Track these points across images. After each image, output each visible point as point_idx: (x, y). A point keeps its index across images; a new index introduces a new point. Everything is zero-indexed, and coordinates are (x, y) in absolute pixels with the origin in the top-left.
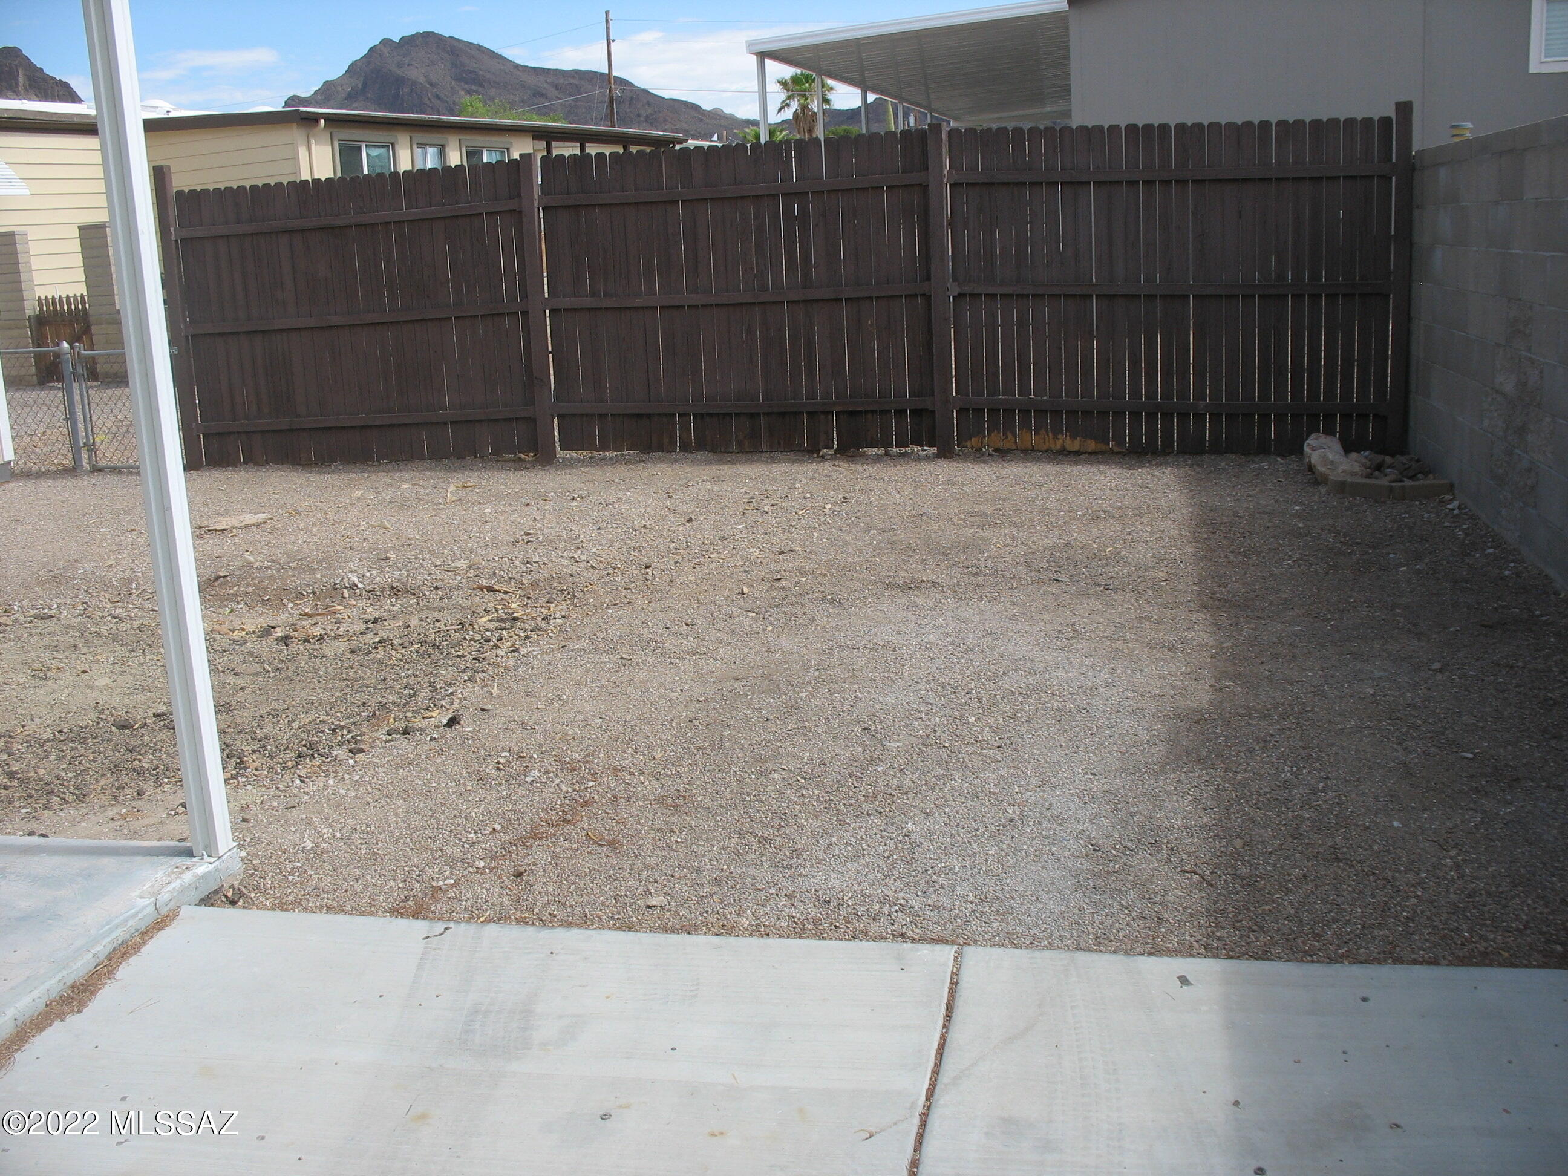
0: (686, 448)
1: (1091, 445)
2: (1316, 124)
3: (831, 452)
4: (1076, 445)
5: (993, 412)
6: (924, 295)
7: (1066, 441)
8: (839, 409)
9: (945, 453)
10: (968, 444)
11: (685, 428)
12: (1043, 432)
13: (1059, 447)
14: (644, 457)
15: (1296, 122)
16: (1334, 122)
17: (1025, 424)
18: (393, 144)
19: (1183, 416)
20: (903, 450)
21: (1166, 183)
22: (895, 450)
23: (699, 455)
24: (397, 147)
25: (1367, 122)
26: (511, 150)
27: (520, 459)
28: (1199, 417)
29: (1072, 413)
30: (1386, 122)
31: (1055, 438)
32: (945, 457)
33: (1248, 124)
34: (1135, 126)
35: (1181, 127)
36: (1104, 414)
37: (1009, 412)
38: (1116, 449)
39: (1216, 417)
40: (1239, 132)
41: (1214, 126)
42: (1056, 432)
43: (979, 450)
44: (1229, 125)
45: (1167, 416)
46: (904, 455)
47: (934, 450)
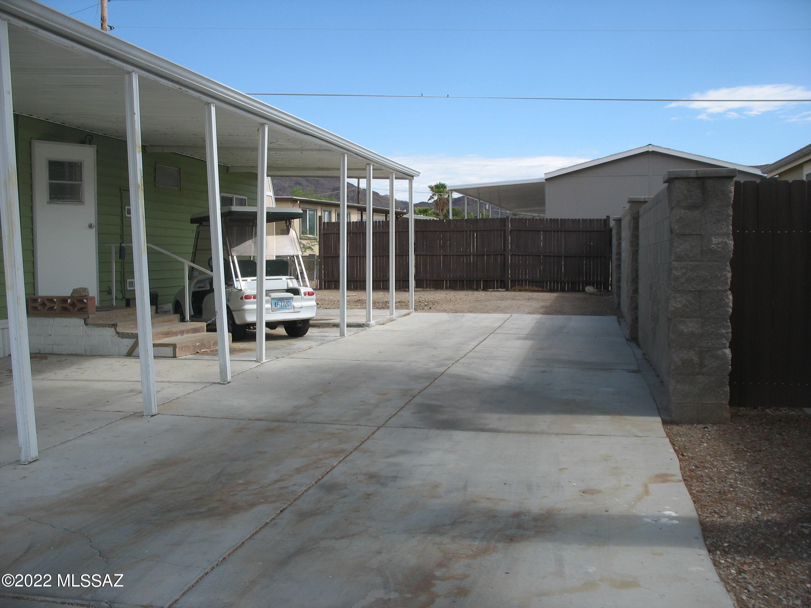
0: (446, 288)
1: (540, 289)
2: (590, 220)
3: (481, 290)
4: (537, 289)
5: (519, 281)
6: (503, 255)
7: (534, 288)
8: (483, 280)
9: (507, 290)
10: (513, 289)
11: (446, 284)
12: (530, 286)
13: (533, 289)
14: (436, 290)
15: (586, 219)
16: (594, 219)
17: (526, 284)
18: (316, 210)
19: (561, 283)
20: (498, 290)
21: (558, 231)
22: (496, 290)
23: (450, 290)
24: (317, 211)
25: (601, 220)
26: (351, 214)
27: (405, 290)
28: (565, 283)
29: (536, 282)
30: (604, 219)
31: (532, 287)
32: (507, 291)
33: (576, 219)
34: (551, 219)
35: (561, 219)
36: (543, 282)
37: (522, 281)
38: (546, 290)
39: (568, 283)
40: (574, 221)
41: (568, 219)
42: (533, 286)
43: (515, 290)
44: (572, 219)
45: (558, 283)
46: (498, 291)
47: (505, 290)
